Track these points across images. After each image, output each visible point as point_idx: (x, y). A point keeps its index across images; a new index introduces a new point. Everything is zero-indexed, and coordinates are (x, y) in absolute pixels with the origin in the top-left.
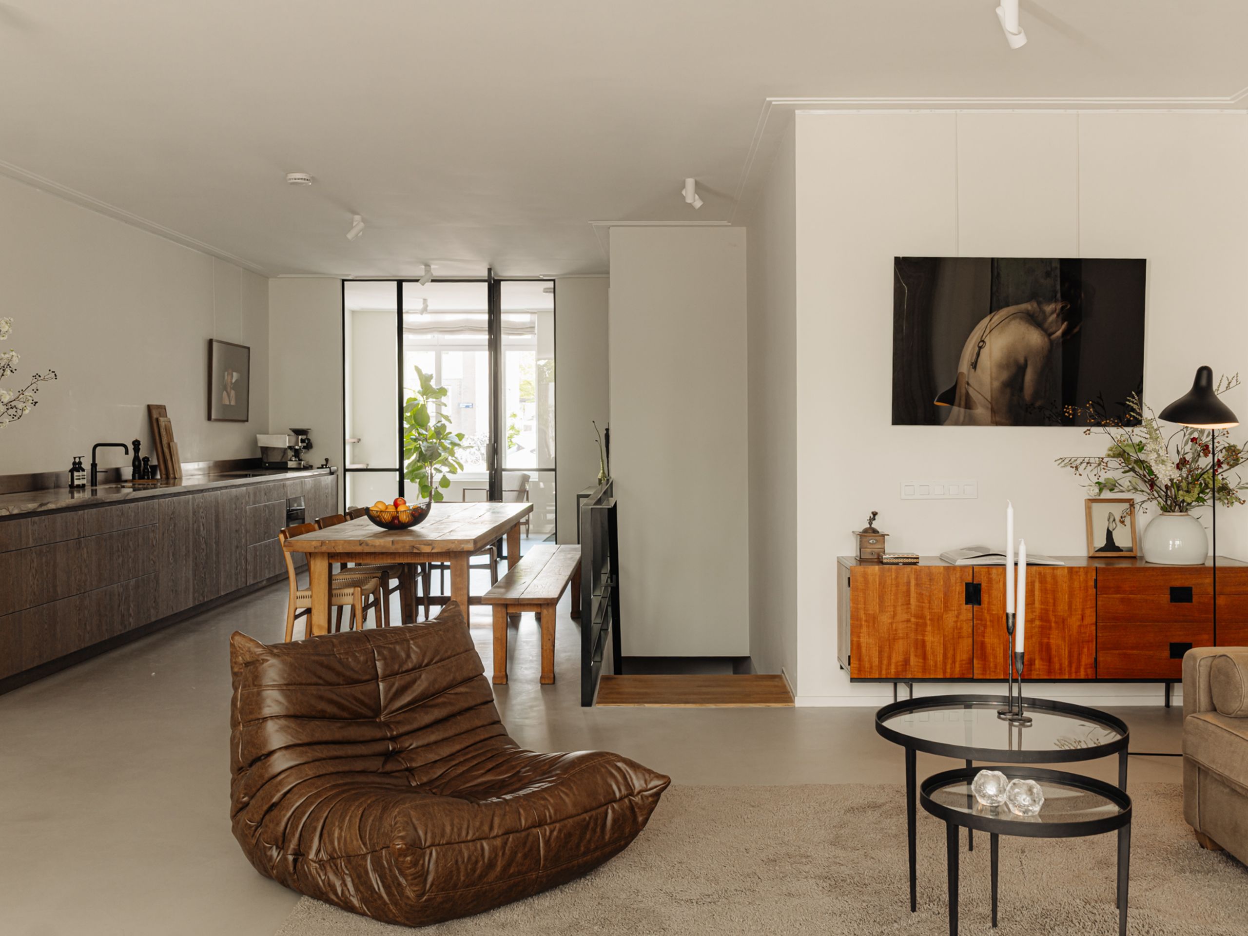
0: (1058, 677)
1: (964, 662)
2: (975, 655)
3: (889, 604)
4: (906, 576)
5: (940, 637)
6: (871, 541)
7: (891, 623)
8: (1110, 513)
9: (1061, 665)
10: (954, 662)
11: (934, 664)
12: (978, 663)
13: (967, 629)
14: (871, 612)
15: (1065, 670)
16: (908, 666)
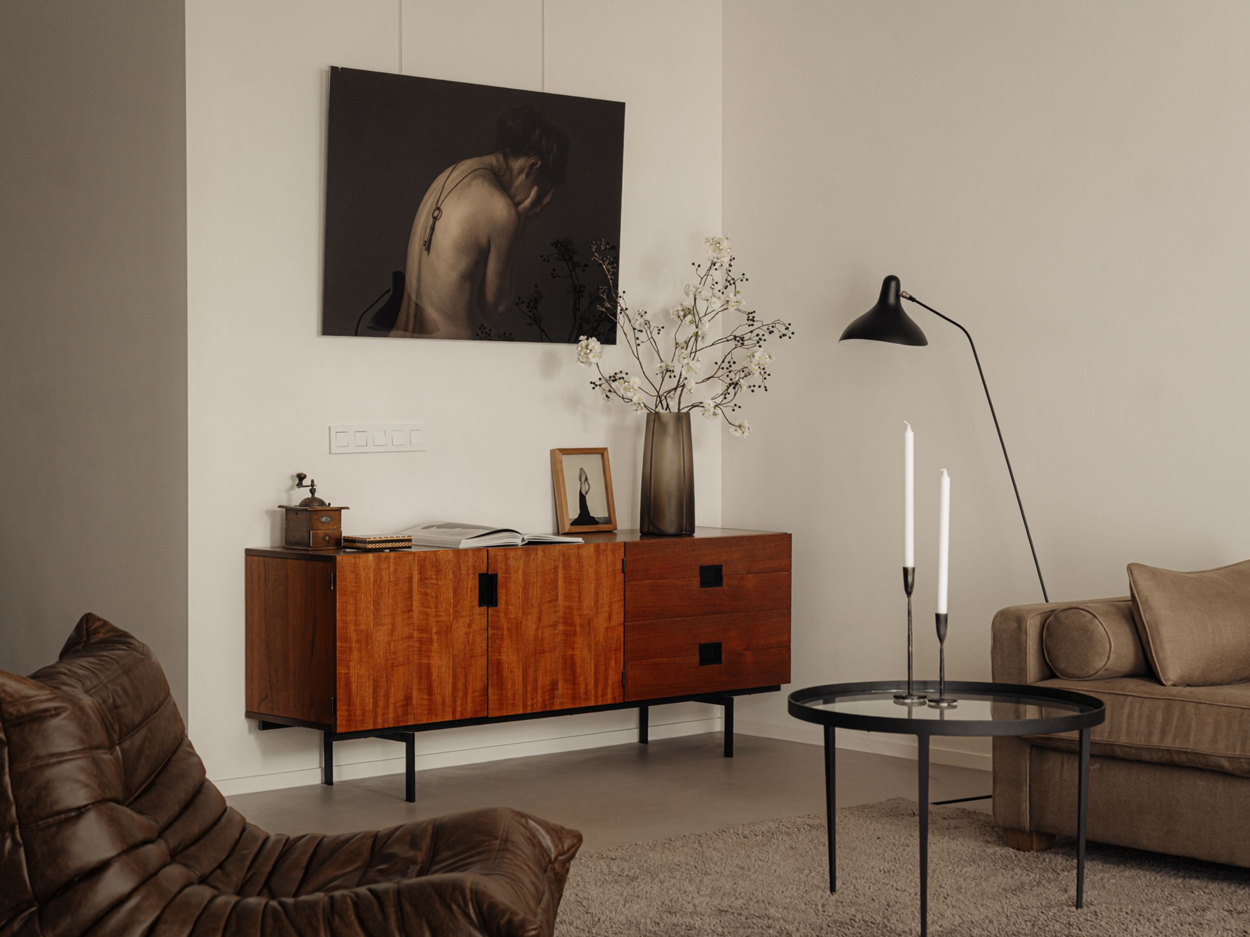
0: (583, 705)
1: (477, 694)
2: (490, 682)
3: (386, 612)
4: (407, 567)
5: (449, 658)
6: (324, 519)
7: (389, 643)
8: (581, 469)
9: (586, 685)
10: (465, 694)
11: (441, 700)
12: (494, 694)
13: (480, 644)
14: (363, 627)
15: (591, 693)
16: (410, 707)
